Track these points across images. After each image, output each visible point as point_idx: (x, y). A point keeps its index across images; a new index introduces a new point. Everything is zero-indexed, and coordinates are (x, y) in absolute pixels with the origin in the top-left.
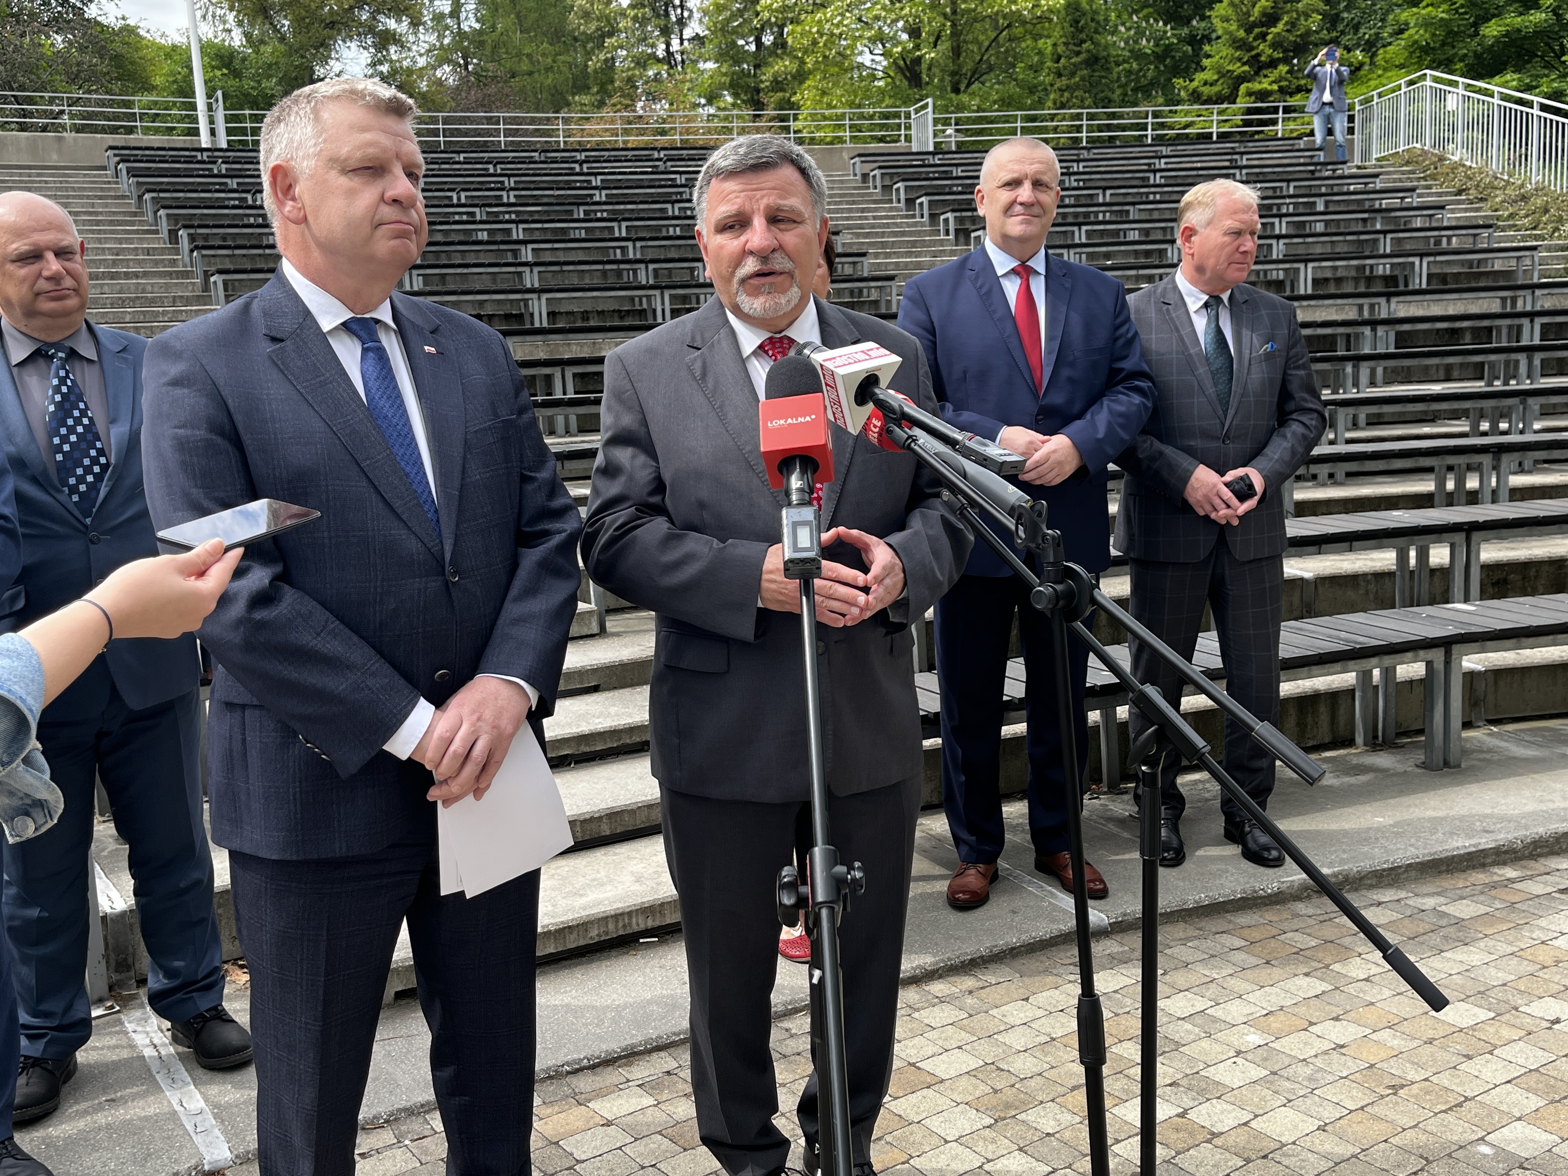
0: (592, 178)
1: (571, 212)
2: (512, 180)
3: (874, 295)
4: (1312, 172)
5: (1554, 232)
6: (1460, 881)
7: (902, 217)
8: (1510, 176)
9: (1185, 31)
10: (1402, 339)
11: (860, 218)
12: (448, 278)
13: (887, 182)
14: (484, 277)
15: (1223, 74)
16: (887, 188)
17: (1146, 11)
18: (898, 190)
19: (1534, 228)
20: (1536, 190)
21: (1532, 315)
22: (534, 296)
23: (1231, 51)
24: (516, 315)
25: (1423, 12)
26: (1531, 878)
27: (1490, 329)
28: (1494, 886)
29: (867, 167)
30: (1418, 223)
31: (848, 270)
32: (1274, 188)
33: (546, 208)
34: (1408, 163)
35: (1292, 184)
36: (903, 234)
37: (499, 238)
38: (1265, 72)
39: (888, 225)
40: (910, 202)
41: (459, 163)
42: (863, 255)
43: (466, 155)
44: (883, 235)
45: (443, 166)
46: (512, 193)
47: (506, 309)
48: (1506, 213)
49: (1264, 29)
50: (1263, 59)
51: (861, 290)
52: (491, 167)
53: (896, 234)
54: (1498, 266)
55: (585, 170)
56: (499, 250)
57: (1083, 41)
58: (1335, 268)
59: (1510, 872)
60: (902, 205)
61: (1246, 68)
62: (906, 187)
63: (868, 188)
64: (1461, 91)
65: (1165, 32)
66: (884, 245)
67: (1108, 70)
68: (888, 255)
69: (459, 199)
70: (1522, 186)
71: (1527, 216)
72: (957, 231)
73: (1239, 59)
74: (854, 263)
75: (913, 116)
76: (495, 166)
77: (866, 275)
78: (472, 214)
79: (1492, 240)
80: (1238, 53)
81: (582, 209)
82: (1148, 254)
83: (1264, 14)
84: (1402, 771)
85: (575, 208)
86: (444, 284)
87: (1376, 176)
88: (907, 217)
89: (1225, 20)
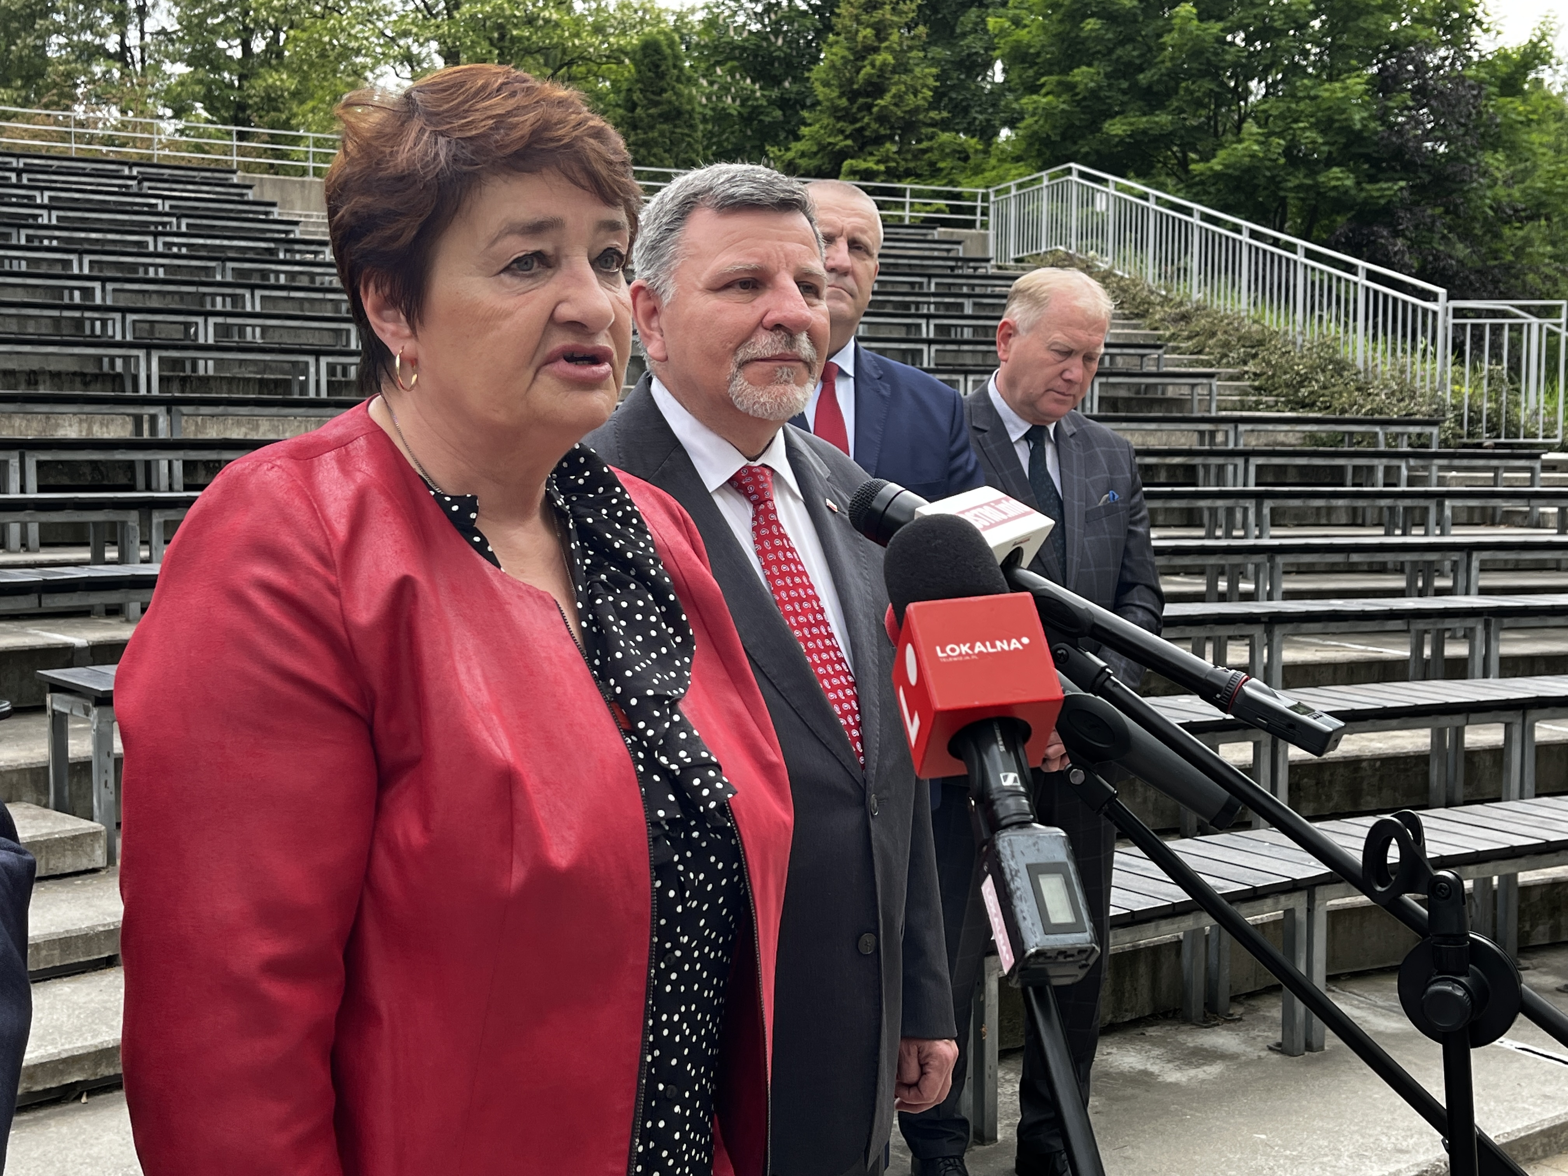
4: (952, 268)
5: (1222, 358)
8: (1169, 291)
9: (775, 93)
15: (822, 146)
17: (730, 64)
19: (1200, 352)
20: (1197, 309)
21: (1247, 454)
23: (832, 121)
25: (1044, 100)
32: (912, 284)
35: (934, 281)
38: (869, 149)
48: (1168, 333)
49: (869, 100)
50: (867, 133)
54: (1171, 392)
57: (663, 90)
61: (849, 142)
64: (1112, 190)
65: (753, 92)
67: (693, 127)
70: (1181, 304)
71: (1189, 338)
73: (842, 131)
79: (1162, 363)
80: (840, 125)
83: (869, 82)
84: (1254, 1056)
89: (826, 84)
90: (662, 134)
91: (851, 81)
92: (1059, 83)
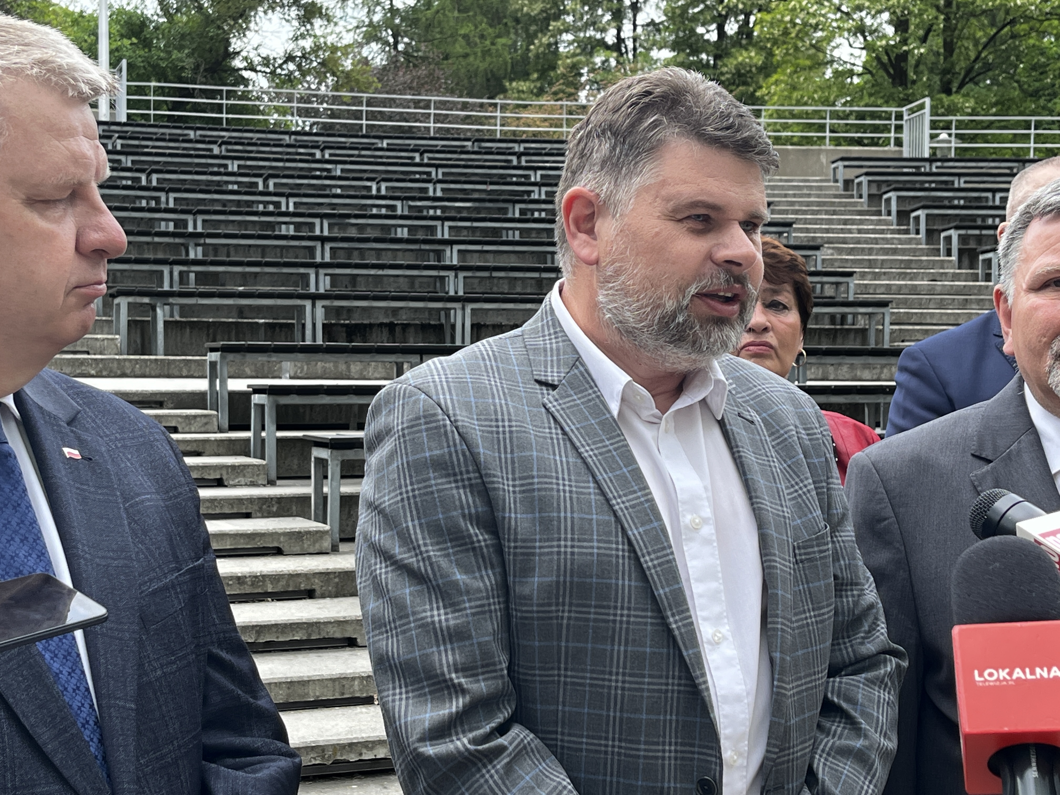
0: (531, 173)
1: (505, 210)
2: (440, 171)
3: (861, 323)
7: (893, 232)
11: (842, 231)
12: (359, 279)
13: (874, 191)
14: (401, 280)
16: (874, 198)
18: (888, 200)
22: (458, 305)
24: (435, 325)
29: (851, 174)
31: (829, 291)
33: (477, 204)
36: (895, 251)
37: (420, 236)
39: (876, 241)
40: (903, 216)
41: (382, 149)
42: (850, 274)
43: (390, 141)
44: (870, 251)
45: (363, 153)
46: (439, 186)
47: (424, 319)
51: (844, 317)
52: (417, 155)
53: (886, 252)
55: (523, 164)
56: (420, 250)
60: (893, 217)
62: (899, 198)
63: (852, 196)
66: (871, 263)
68: (876, 276)
69: (379, 190)
72: (961, 252)
74: (837, 284)
75: (906, 117)
76: (422, 154)
77: (851, 299)
78: (393, 208)
81: (518, 207)
85: (510, 206)
86: (354, 285)
88: (899, 232)
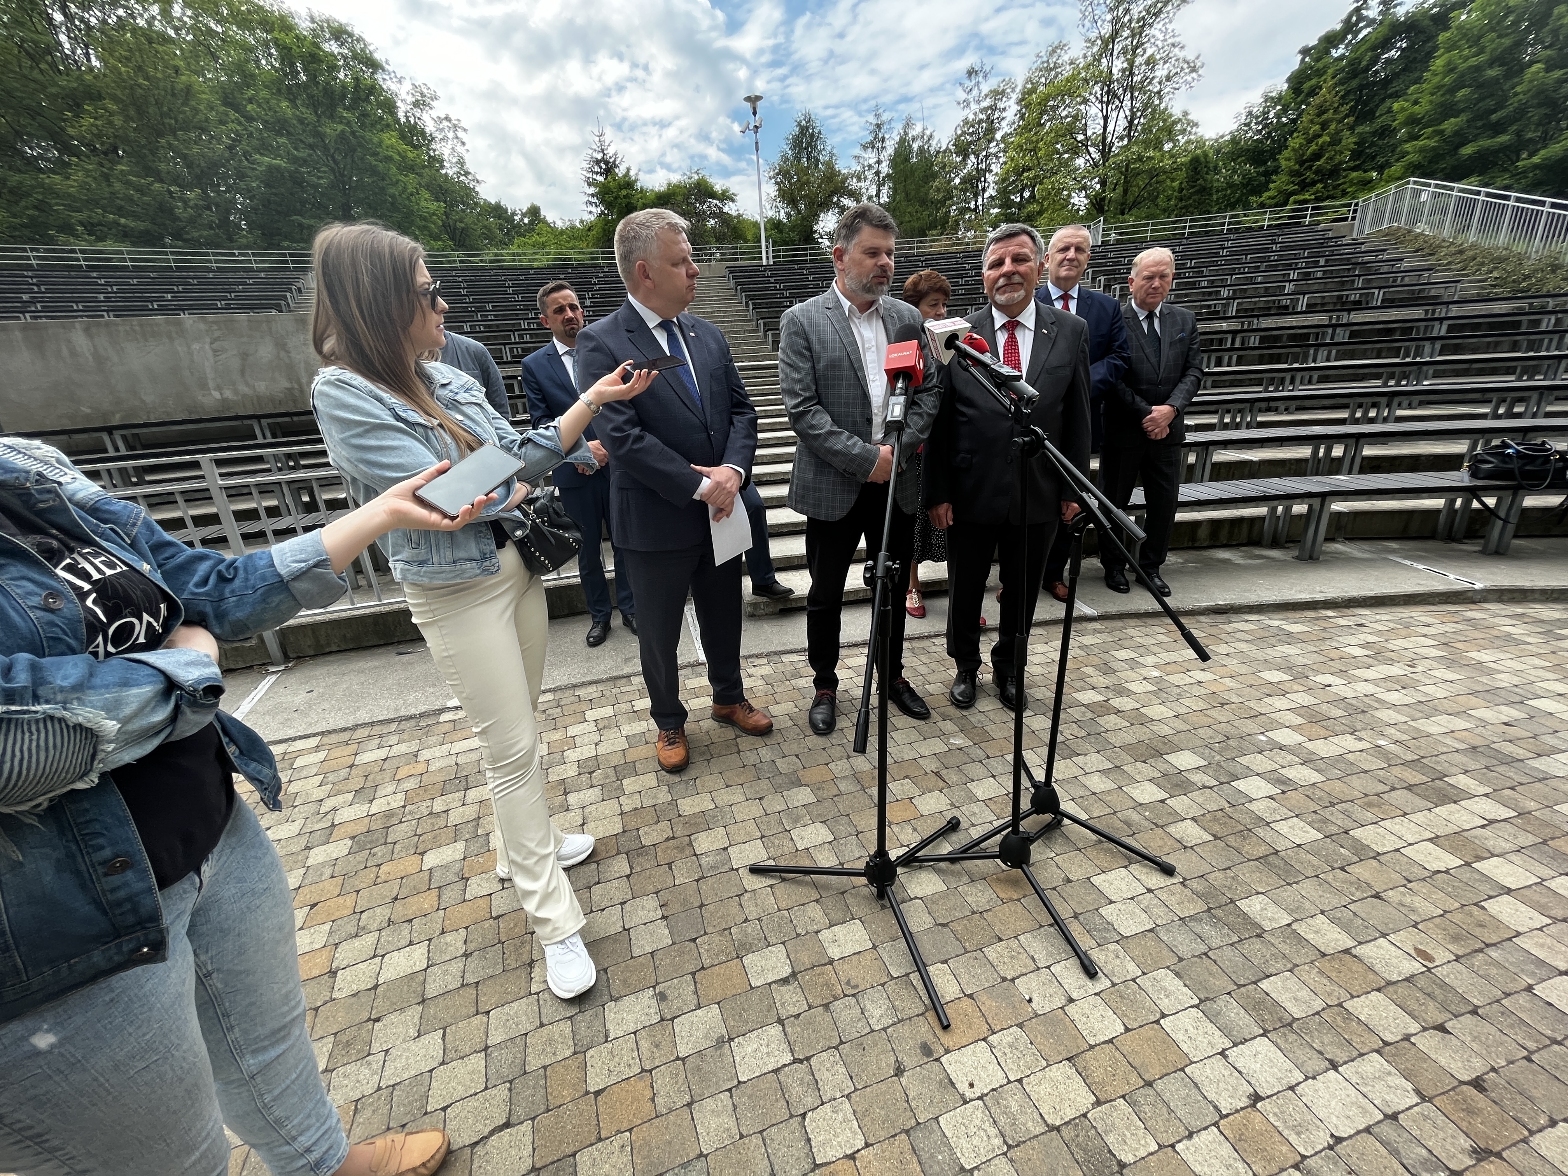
4: (1322, 243)
6: (1298, 615)
8: (1454, 239)
9: (1262, 169)
10: (1353, 335)
15: (1280, 192)
17: (1239, 159)
19: (1463, 270)
20: (1471, 246)
21: (1441, 320)
23: (1288, 178)
26: (1342, 617)
27: (1412, 328)
28: (1318, 619)
30: (1385, 269)
34: (1387, 235)
35: (1308, 251)
48: (1446, 262)
49: (1312, 163)
50: (1308, 181)
57: (1198, 180)
58: (1324, 297)
59: (1330, 613)
61: (1296, 187)
64: (1432, 188)
65: (1250, 170)
67: (1211, 195)
70: (1461, 245)
71: (1460, 263)
73: (1293, 182)
79: (1432, 278)
80: (1292, 179)
82: (1210, 293)
83: (1313, 154)
84: (1284, 559)
87: (1363, 243)
89: (1288, 159)
90: (1194, 201)
91: (1303, 155)
92: (1434, 131)
